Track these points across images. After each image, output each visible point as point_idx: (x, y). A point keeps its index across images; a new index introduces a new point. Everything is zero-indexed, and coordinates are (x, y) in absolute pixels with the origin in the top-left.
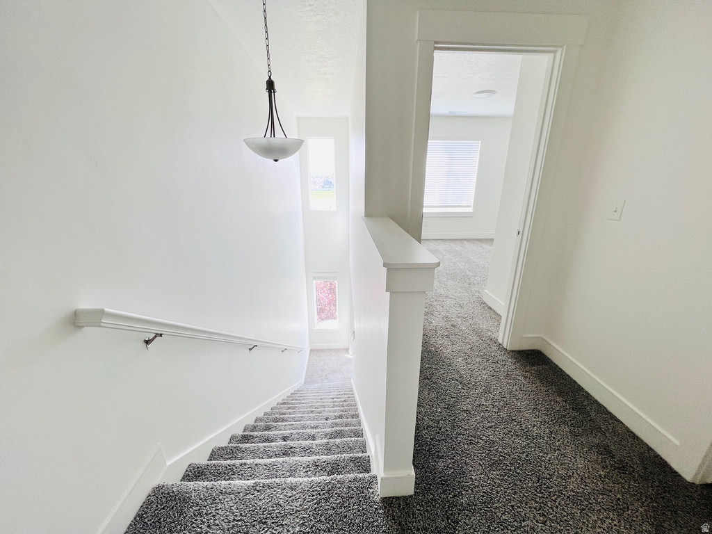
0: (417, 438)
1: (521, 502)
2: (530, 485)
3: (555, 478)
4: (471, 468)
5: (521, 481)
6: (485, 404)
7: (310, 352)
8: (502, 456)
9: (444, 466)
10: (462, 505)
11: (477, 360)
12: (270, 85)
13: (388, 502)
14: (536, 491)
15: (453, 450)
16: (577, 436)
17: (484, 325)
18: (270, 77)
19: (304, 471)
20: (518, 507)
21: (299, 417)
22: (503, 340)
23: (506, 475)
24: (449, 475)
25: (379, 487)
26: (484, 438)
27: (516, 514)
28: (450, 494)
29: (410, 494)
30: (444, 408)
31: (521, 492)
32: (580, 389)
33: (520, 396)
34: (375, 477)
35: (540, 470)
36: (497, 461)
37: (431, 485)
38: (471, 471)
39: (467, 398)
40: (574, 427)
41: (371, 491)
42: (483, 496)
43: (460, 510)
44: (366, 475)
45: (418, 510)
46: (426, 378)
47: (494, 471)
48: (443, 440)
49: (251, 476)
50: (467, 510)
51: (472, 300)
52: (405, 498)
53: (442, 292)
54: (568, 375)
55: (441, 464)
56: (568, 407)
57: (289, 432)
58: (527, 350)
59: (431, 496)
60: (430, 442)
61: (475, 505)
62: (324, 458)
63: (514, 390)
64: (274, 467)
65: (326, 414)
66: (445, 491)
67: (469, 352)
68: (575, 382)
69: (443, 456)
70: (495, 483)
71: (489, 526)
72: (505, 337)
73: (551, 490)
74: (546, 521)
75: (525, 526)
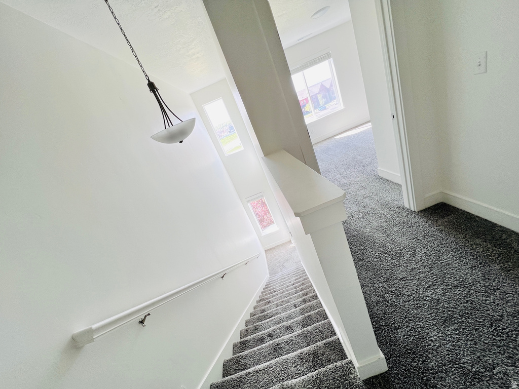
0: (372, 317)
1: (484, 350)
2: (486, 331)
3: (506, 318)
4: (427, 331)
5: (476, 330)
6: (416, 267)
7: (266, 252)
8: (450, 311)
9: (404, 336)
10: (433, 369)
11: (395, 230)
12: (152, 86)
13: (369, 382)
14: (494, 335)
15: (406, 318)
16: (509, 271)
17: (389, 197)
18: (148, 80)
19: (294, 366)
20: (484, 356)
21: (274, 311)
22: (409, 204)
23: (460, 328)
24: (412, 342)
25: (357, 371)
26: (428, 298)
27: (485, 364)
28: (419, 361)
29: (385, 371)
30: (384, 282)
31: (480, 340)
32: (494, 225)
33: (444, 250)
34: (351, 362)
35: (489, 314)
36: (447, 317)
37: (399, 356)
38: (428, 333)
39: (399, 266)
40: (503, 263)
41: (352, 376)
42: (449, 354)
43: (433, 374)
44: (344, 362)
45: (398, 384)
46: (360, 260)
47: (448, 327)
48: (394, 311)
49: (256, 382)
50: (440, 372)
51: (371, 180)
52: (382, 375)
53: (346, 182)
54: (477, 216)
55: (400, 334)
56: (489, 246)
57: (272, 328)
58: (432, 206)
59: (404, 368)
60: (384, 317)
61: (444, 365)
62: (305, 350)
63: (436, 246)
64: (271, 369)
65: (293, 302)
66: (413, 359)
67: (384, 225)
68: (486, 220)
69: (399, 326)
70: (454, 338)
71: (464, 382)
72: (410, 202)
73: (507, 330)
74: (515, 363)
75: (497, 373)
